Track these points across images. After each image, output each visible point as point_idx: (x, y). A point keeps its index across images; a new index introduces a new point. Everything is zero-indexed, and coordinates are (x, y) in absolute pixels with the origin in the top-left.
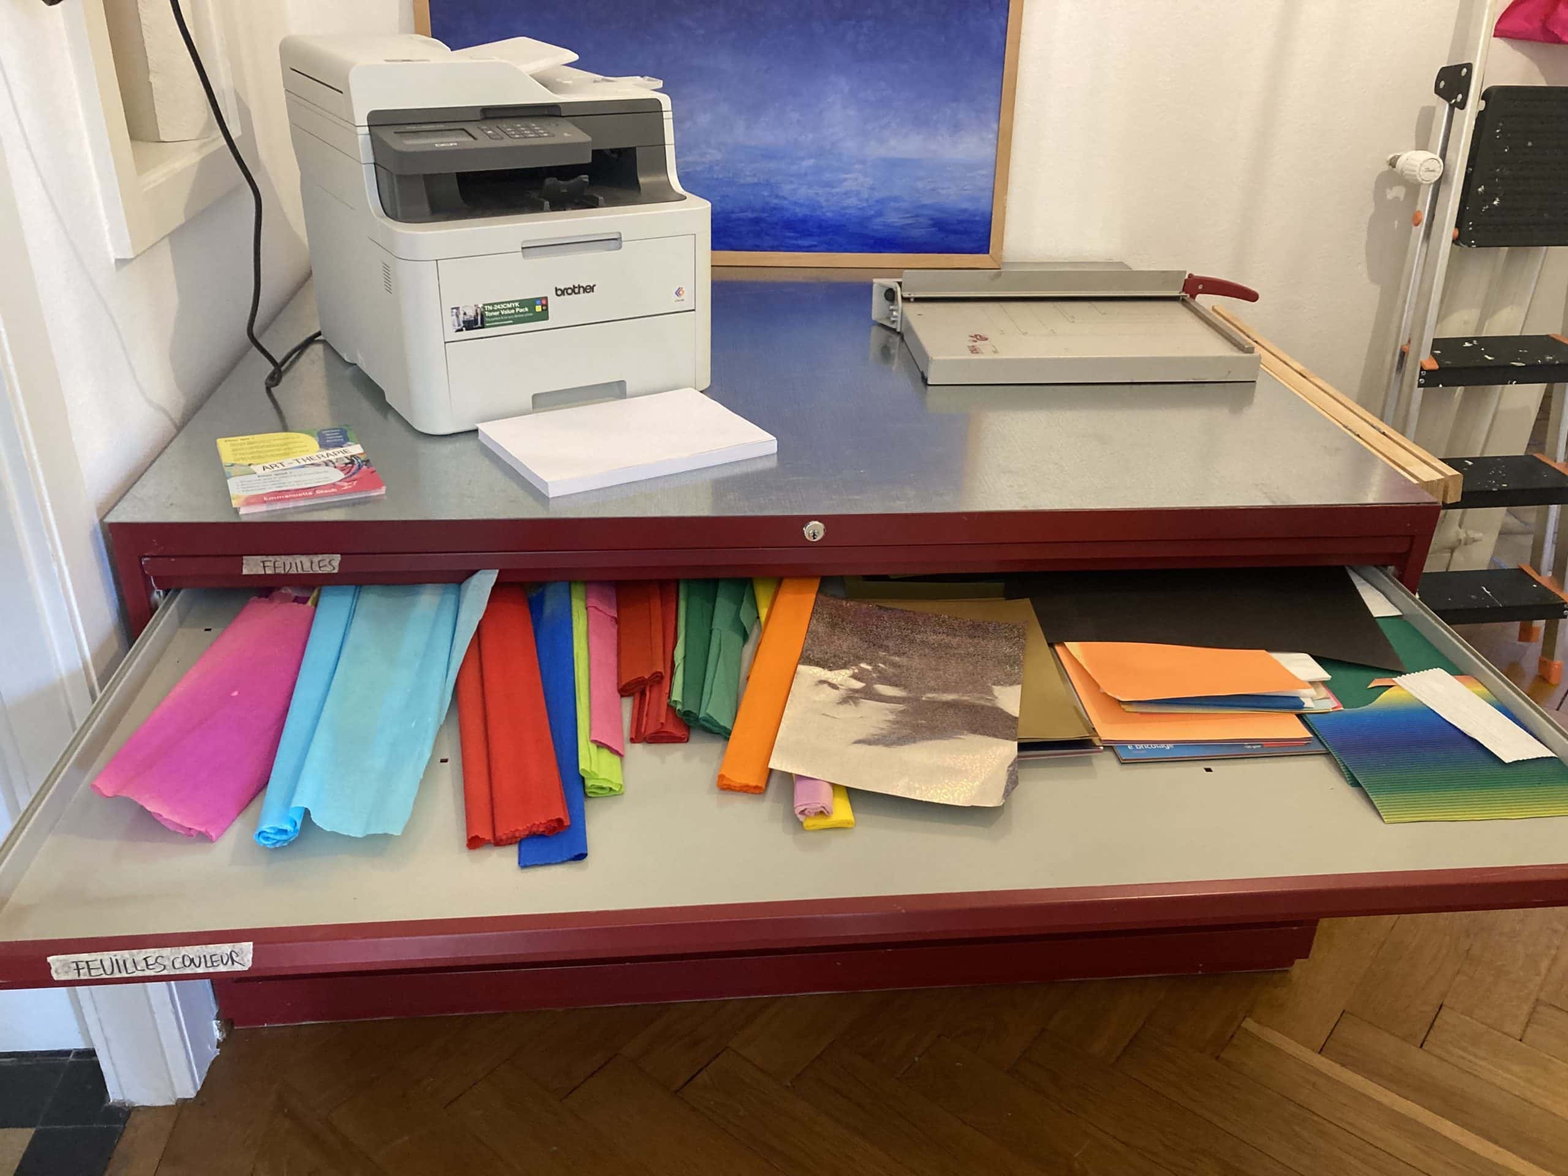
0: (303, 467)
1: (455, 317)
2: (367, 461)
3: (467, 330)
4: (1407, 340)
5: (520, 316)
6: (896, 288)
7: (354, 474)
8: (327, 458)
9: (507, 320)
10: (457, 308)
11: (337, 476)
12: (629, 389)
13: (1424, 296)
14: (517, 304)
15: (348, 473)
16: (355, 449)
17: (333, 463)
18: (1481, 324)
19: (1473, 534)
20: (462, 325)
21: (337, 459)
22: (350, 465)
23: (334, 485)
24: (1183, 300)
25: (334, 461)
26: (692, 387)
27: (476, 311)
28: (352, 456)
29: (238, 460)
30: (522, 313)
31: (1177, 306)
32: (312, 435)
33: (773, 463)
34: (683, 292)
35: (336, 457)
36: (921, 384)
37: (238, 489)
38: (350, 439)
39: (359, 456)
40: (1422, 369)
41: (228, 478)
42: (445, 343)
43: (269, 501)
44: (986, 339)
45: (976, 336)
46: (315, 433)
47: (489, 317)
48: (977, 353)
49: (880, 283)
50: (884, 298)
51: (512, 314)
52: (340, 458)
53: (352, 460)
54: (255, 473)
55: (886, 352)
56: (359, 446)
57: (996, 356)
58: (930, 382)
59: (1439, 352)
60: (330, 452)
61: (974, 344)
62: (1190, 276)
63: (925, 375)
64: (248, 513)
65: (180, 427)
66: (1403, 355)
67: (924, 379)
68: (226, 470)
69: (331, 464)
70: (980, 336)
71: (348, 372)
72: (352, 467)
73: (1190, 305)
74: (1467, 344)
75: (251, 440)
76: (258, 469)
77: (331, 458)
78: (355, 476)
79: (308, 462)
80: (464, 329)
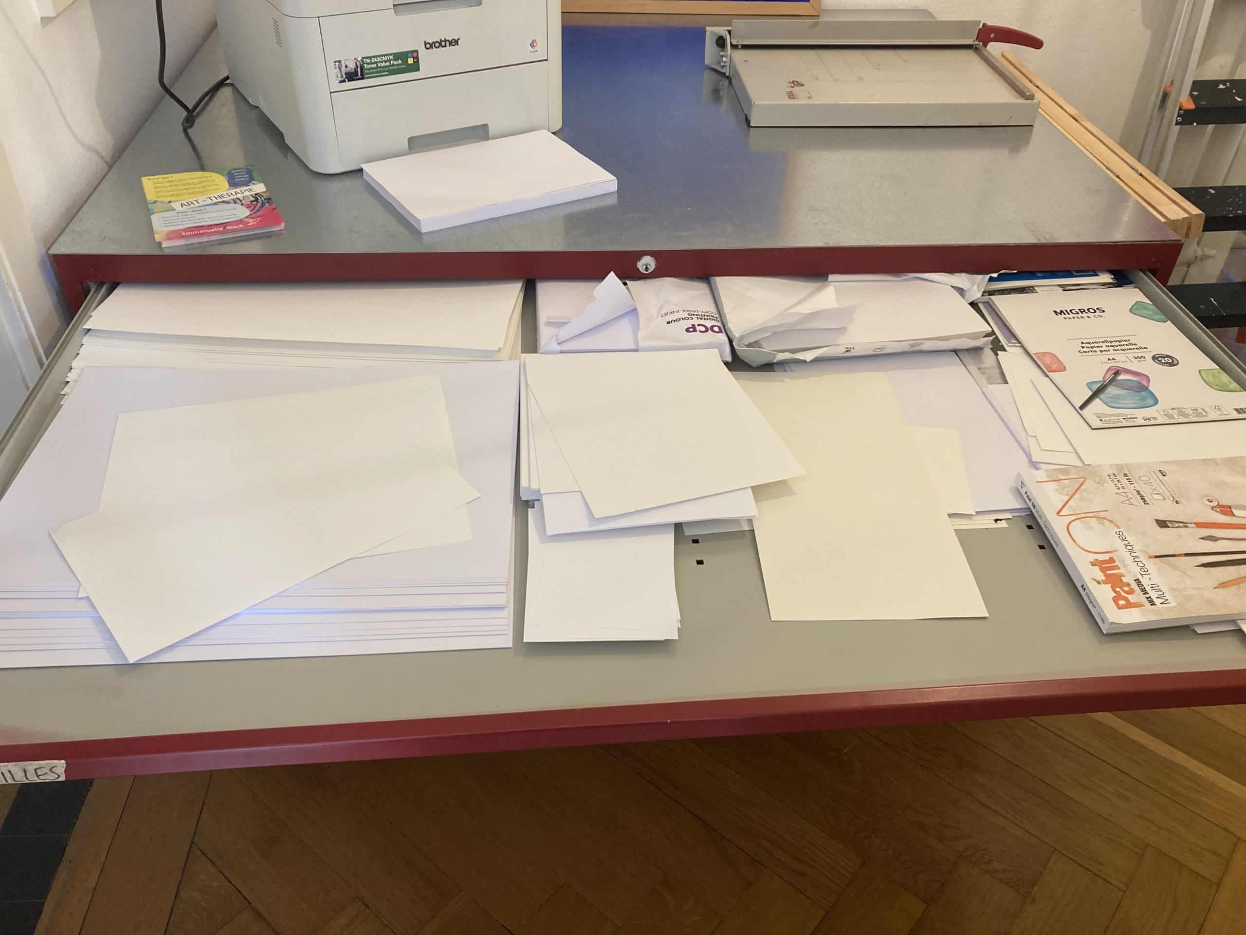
0: (215, 204)
1: (337, 69)
2: (269, 200)
3: (349, 81)
4: (1170, 82)
5: (395, 67)
6: (726, 36)
7: (258, 211)
8: (236, 197)
9: (384, 72)
10: (340, 62)
11: (243, 212)
12: (492, 131)
13: (1189, 41)
14: (391, 57)
15: (252, 210)
16: (259, 188)
17: (241, 201)
18: (1234, 67)
19: (1208, 252)
20: (344, 76)
21: (244, 197)
22: (255, 203)
23: (241, 221)
24: (976, 48)
25: (241, 199)
26: (546, 129)
27: (356, 64)
28: (256, 194)
29: (160, 197)
30: (396, 65)
31: (970, 53)
32: (222, 174)
33: (613, 201)
34: (537, 43)
35: (243, 195)
36: (745, 126)
37: (161, 225)
38: (255, 179)
39: (262, 194)
40: (1180, 109)
41: (153, 213)
42: (331, 93)
43: (187, 236)
44: (802, 85)
45: (793, 82)
46: (225, 172)
47: (369, 69)
48: (794, 98)
49: (712, 32)
50: (715, 45)
51: (387, 66)
52: (247, 196)
53: (256, 197)
54: (175, 210)
55: (716, 93)
56: (262, 185)
57: (810, 102)
58: (752, 125)
59: (1196, 93)
60: (238, 190)
61: (791, 89)
62: (984, 25)
63: (748, 118)
64: (170, 246)
65: (111, 166)
66: (1165, 96)
67: (748, 122)
68: (150, 206)
69: (238, 201)
70: (797, 82)
71: (253, 114)
72: (257, 204)
73: (982, 53)
74: (1221, 86)
75: (170, 179)
76: (176, 206)
77: (239, 196)
78: (258, 214)
79: (220, 200)
80: (346, 80)
